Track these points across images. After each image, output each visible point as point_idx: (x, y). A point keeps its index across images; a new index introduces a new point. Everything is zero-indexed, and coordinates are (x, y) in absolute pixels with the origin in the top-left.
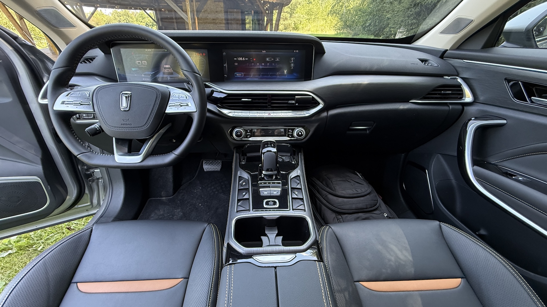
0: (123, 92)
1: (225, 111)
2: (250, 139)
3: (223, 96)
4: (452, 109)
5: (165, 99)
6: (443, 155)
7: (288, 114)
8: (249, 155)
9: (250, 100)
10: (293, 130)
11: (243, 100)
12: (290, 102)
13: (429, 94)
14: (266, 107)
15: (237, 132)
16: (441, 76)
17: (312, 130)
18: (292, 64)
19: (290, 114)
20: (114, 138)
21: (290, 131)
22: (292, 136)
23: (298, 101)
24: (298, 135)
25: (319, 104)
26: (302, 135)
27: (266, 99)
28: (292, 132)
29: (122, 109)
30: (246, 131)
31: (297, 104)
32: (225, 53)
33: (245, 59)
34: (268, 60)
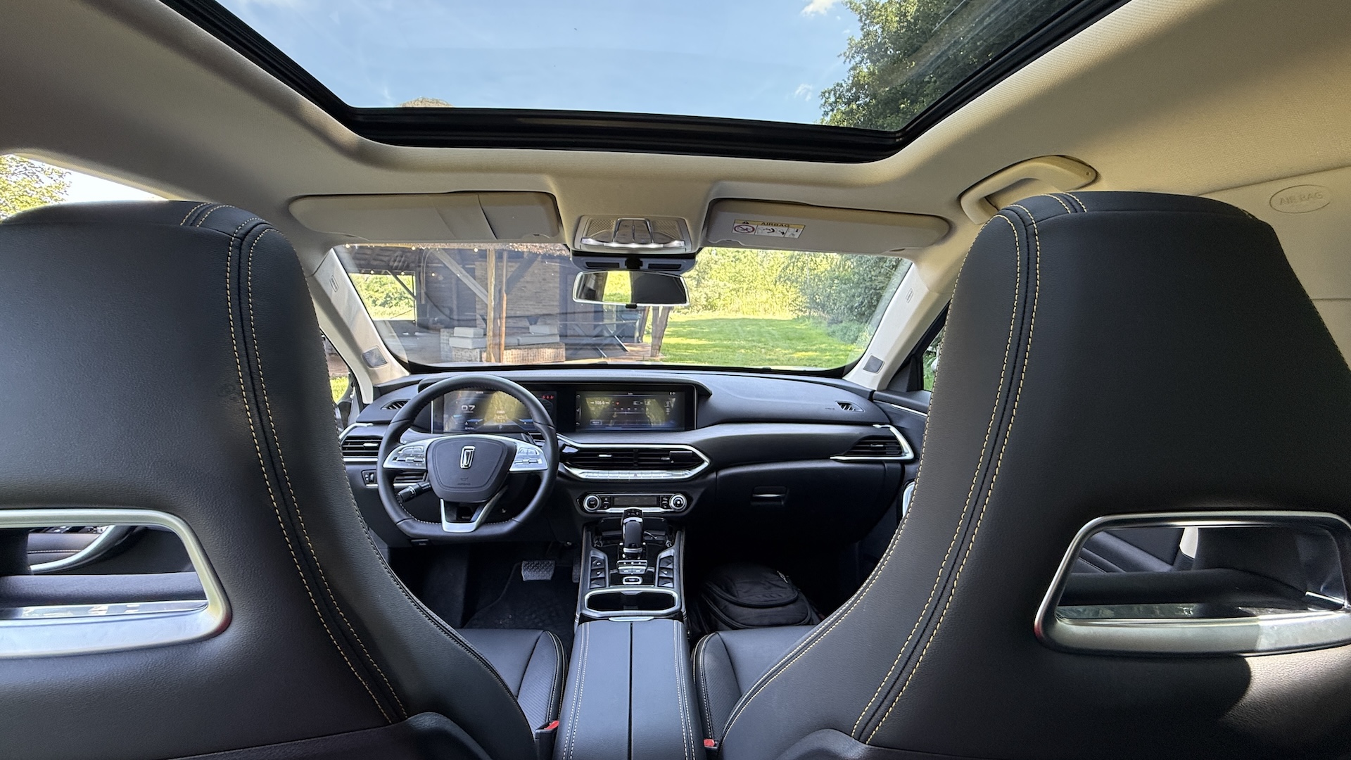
0: (465, 447)
1: (576, 472)
2: (608, 511)
3: (575, 450)
4: (889, 468)
5: (511, 454)
7: (661, 475)
8: (604, 534)
9: (610, 456)
10: (669, 498)
11: (600, 456)
12: (663, 458)
13: (854, 448)
14: (632, 465)
15: (589, 501)
16: (869, 424)
17: (696, 498)
18: (668, 409)
19: (664, 475)
20: (442, 500)
21: (664, 499)
22: (668, 507)
23: (673, 456)
24: (675, 504)
25: (702, 461)
26: (681, 505)
27: (631, 455)
28: (668, 501)
29: (462, 467)
30: (603, 499)
31: (672, 462)
32: (579, 396)
34: (635, 403)
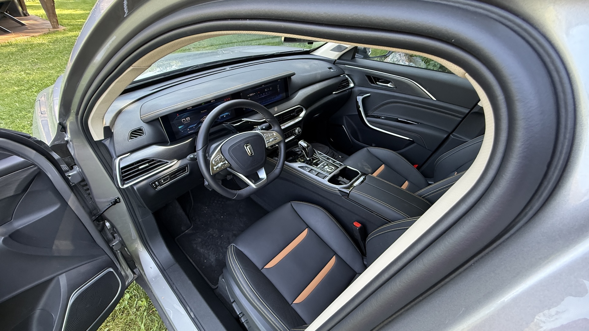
4: (349, 92)
5: (263, 139)
6: (347, 115)
7: (292, 122)
10: (295, 131)
12: (292, 114)
13: (339, 87)
16: (339, 76)
18: (278, 89)
22: (296, 134)
25: (303, 110)
26: (300, 131)
31: (296, 114)
32: (241, 94)
33: (254, 94)
34: (266, 90)
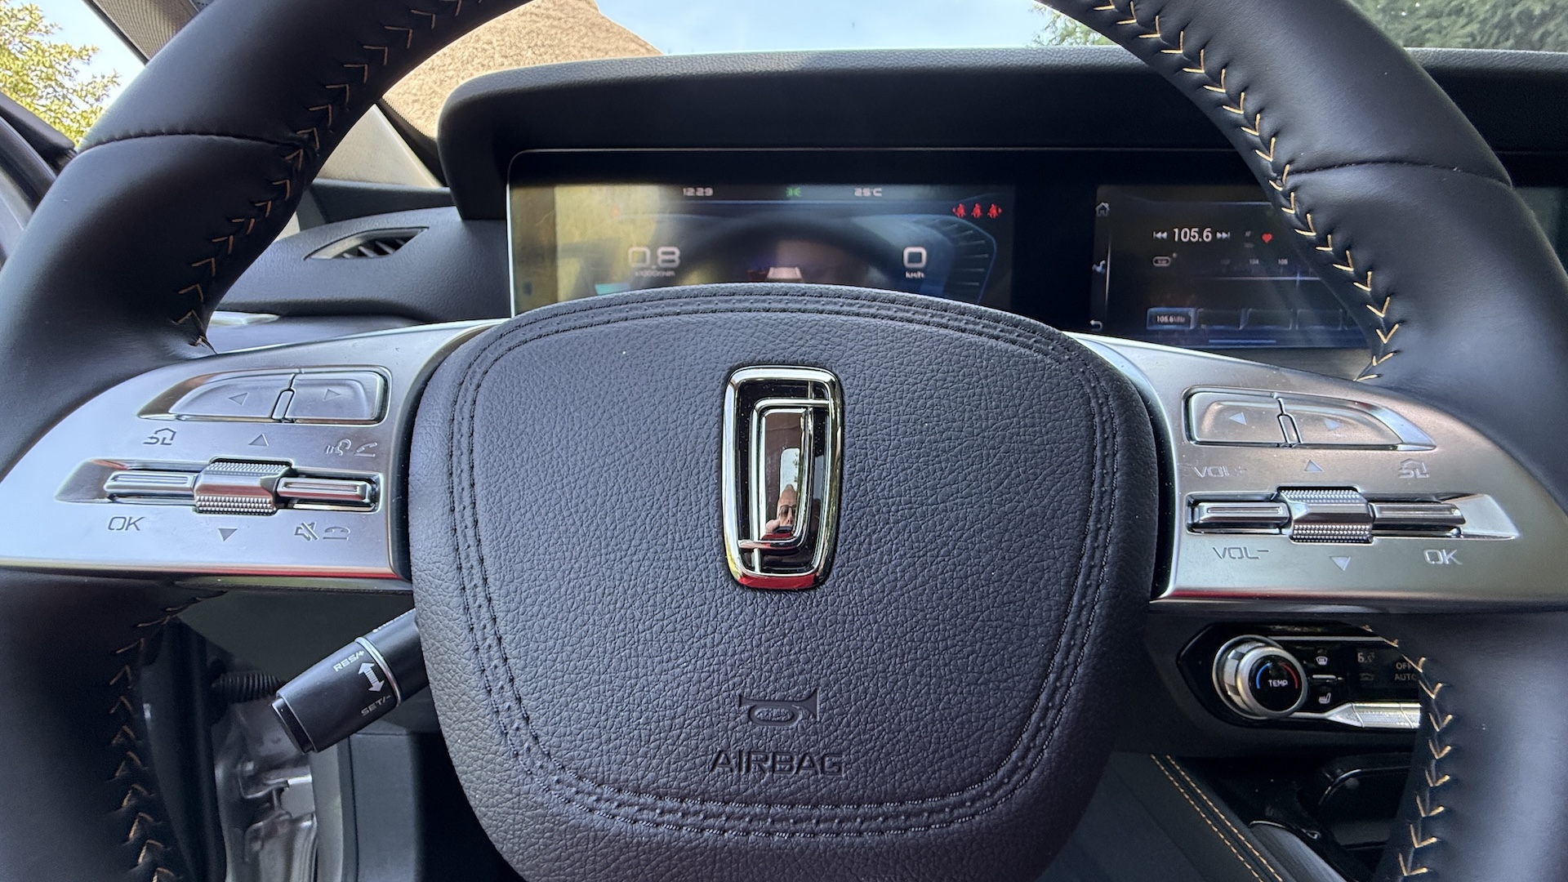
2: (1339, 716)
15: (1262, 671)
29: (737, 567)
30: (1307, 661)
32: (1106, 205)
33: (1214, 235)
